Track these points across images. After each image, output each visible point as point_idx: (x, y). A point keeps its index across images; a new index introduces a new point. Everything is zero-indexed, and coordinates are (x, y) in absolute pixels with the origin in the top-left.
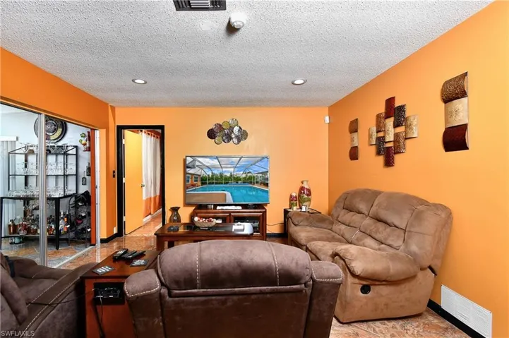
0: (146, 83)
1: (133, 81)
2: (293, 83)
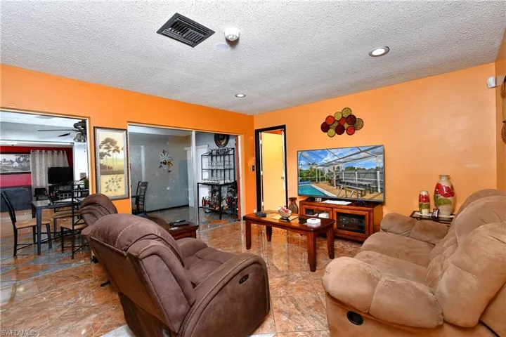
0: (245, 96)
1: (236, 96)
2: (371, 55)
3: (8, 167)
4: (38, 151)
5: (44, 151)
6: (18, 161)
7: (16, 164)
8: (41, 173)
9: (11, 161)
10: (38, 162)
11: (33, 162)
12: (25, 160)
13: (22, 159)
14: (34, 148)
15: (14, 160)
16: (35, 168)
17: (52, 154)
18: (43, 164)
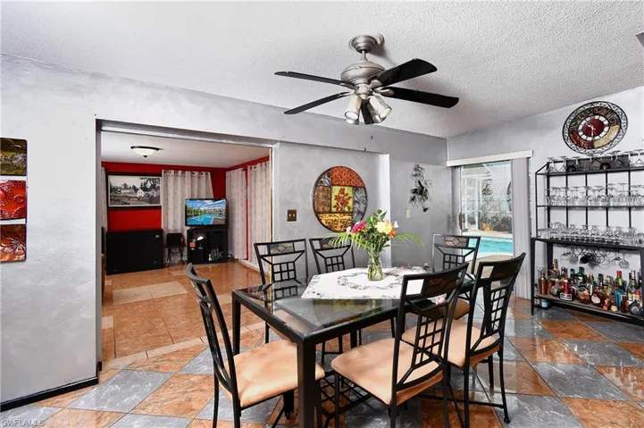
3: (129, 198)
4: (173, 172)
5: (180, 172)
6: (144, 188)
7: (141, 193)
8: (175, 208)
9: (134, 187)
10: (171, 191)
11: (164, 190)
12: (153, 187)
13: (149, 185)
14: (168, 168)
15: (138, 186)
16: (167, 200)
17: (192, 177)
18: (179, 193)
